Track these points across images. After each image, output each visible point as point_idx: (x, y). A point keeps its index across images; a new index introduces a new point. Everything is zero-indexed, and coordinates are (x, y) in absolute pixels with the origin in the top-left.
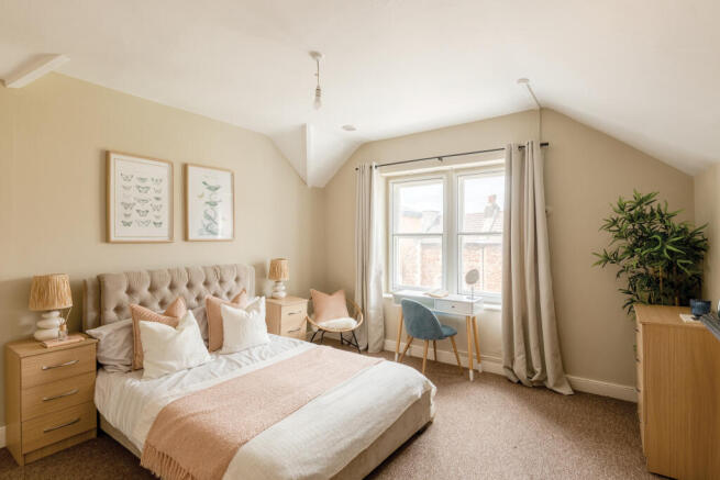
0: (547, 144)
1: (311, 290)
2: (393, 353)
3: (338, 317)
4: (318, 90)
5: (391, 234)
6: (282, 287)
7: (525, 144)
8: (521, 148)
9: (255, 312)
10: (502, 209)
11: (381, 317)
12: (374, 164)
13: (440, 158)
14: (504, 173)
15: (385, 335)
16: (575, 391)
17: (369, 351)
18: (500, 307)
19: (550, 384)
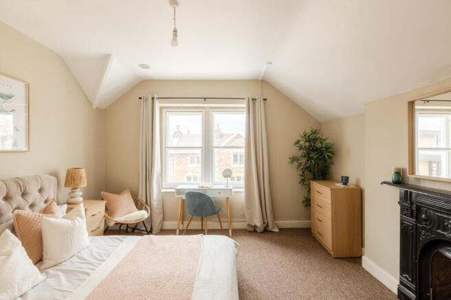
0: (266, 100)
1: (102, 193)
2: (176, 230)
3: (130, 212)
4: (175, 31)
5: (164, 146)
6: (79, 193)
7: (257, 98)
8: (254, 100)
9: (78, 218)
10: (244, 137)
11: (161, 206)
12: (156, 96)
13: (205, 99)
14: (245, 113)
15: (164, 219)
16: (279, 229)
17: (153, 232)
18: (243, 190)
19: (270, 228)
